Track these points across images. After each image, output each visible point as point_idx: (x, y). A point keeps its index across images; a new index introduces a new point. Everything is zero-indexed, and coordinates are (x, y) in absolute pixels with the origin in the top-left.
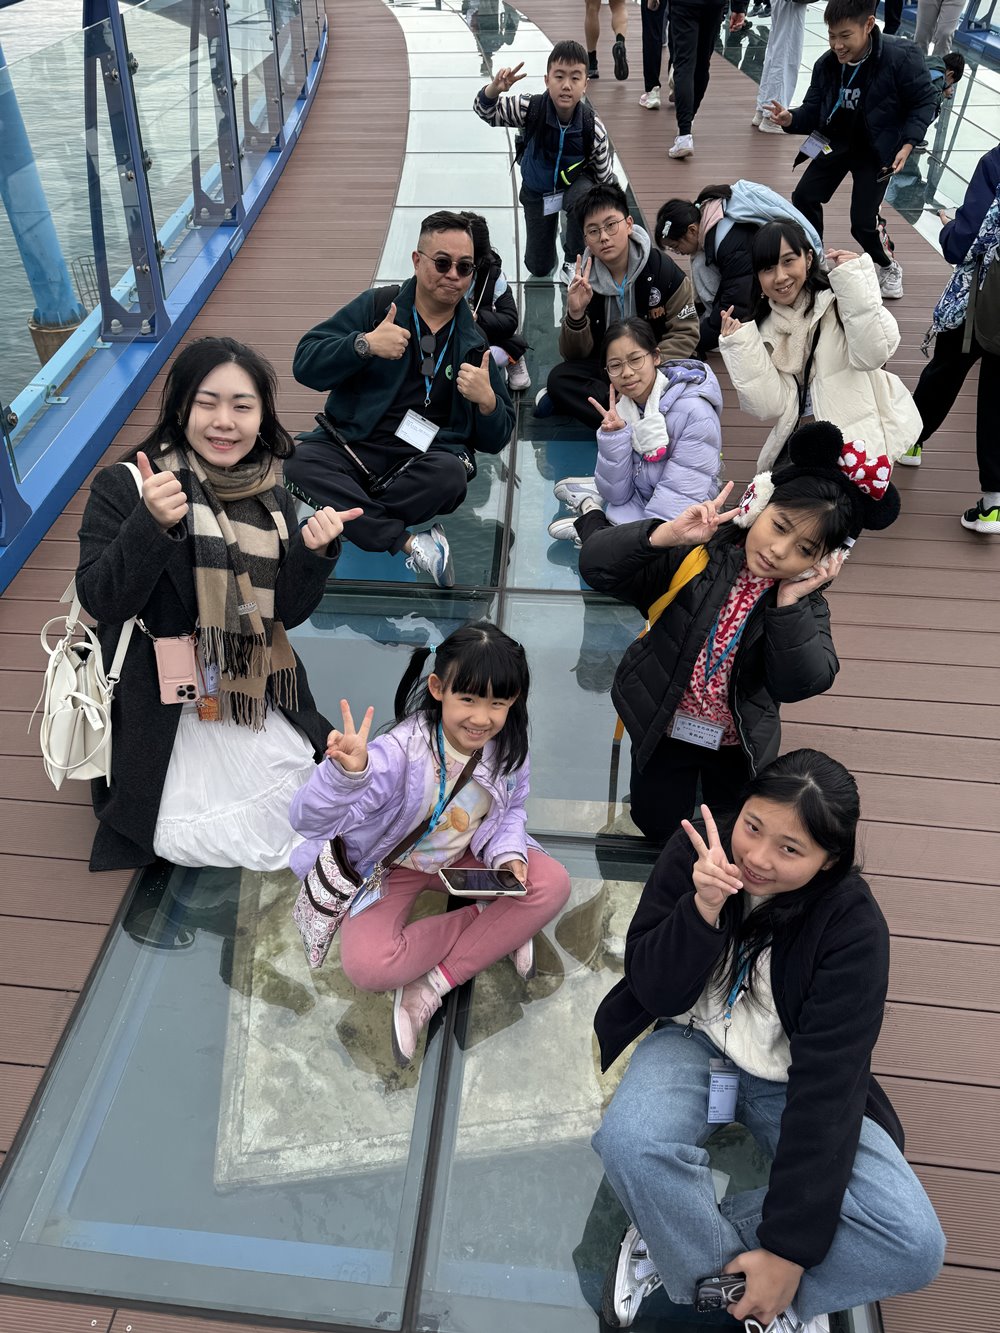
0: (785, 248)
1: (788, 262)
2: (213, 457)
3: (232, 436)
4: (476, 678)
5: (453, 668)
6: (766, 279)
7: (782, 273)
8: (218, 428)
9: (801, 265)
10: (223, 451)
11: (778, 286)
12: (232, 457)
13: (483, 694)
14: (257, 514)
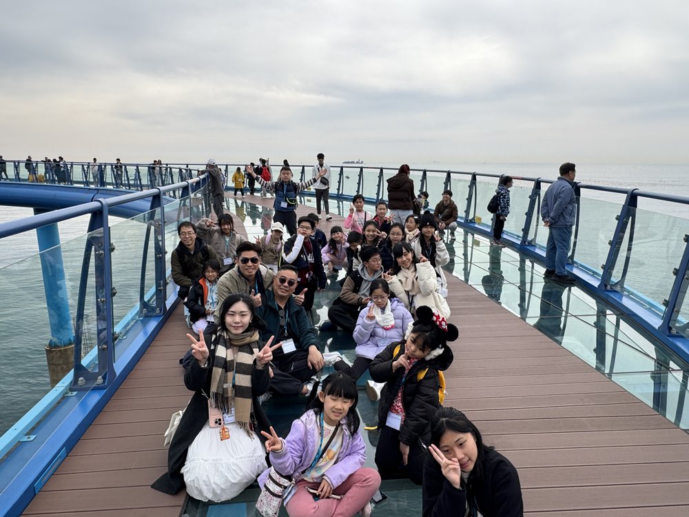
0: (404, 251)
1: (405, 255)
2: (234, 331)
3: (239, 325)
4: (338, 388)
5: (329, 386)
6: (399, 260)
7: (404, 258)
8: (235, 323)
9: (410, 255)
10: (237, 329)
11: (404, 262)
12: (240, 331)
13: (340, 396)
14: (249, 349)
